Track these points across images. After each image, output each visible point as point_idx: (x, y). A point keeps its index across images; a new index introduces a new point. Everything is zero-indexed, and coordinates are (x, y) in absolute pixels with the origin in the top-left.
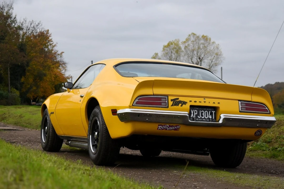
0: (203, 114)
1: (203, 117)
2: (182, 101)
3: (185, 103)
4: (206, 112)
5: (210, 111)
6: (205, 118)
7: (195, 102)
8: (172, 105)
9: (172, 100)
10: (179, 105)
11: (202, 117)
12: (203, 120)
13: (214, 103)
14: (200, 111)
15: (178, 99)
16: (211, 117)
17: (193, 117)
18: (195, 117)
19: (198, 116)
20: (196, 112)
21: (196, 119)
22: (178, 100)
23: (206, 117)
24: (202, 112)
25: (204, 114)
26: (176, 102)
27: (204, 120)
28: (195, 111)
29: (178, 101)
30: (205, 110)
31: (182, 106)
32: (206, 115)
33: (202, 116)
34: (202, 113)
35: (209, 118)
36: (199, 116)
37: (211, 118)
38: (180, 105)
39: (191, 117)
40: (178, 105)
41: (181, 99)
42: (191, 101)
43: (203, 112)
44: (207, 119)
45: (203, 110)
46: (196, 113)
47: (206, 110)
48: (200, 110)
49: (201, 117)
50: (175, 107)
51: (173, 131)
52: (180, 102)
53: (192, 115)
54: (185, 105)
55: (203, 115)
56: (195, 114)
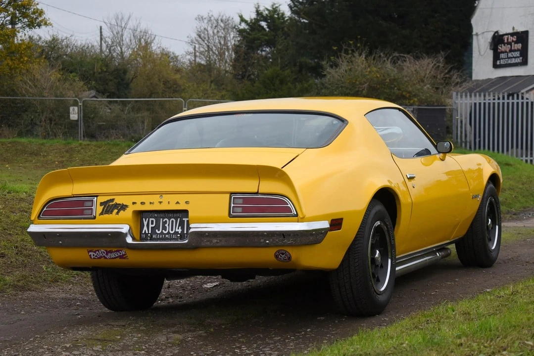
0: (167, 225)
1: (166, 231)
2: (120, 204)
3: (124, 207)
4: (172, 221)
5: (179, 217)
6: (169, 233)
7: (143, 203)
8: (101, 214)
9: (101, 204)
10: (113, 213)
11: (164, 231)
12: (165, 236)
13: (178, 203)
14: (161, 219)
15: (112, 200)
16: (180, 231)
17: (147, 232)
18: (150, 232)
19: (157, 230)
20: (152, 221)
21: (151, 236)
22: (113, 203)
23: (172, 230)
24: (164, 221)
25: (169, 225)
26: (110, 207)
27: (167, 236)
28: (151, 219)
29: (112, 205)
30: (171, 218)
31: (117, 213)
32: (172, 227)
33: (164, 228)
34: (165, 223)
35: (176, 233)
36: (159, 230)
37: (180, 233)
38: (116, 211)
39: (143, 232)
40: (111, 213)
41: (119, 200)
42: (134, 203)
43: (166, 221)
44: (173, 234)
45: (167, 218)
46: (152, 224)
47: (173, 218)
48: (161, 217)
49: (162, 231)
50: (106, 216)
51: (118, 260)
52: (116, 206)
53: (145, 228)
54: (124, 211)
55: (166, 227)
56: (151, 226)
